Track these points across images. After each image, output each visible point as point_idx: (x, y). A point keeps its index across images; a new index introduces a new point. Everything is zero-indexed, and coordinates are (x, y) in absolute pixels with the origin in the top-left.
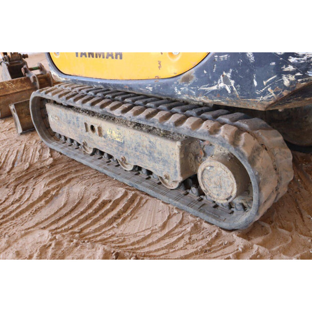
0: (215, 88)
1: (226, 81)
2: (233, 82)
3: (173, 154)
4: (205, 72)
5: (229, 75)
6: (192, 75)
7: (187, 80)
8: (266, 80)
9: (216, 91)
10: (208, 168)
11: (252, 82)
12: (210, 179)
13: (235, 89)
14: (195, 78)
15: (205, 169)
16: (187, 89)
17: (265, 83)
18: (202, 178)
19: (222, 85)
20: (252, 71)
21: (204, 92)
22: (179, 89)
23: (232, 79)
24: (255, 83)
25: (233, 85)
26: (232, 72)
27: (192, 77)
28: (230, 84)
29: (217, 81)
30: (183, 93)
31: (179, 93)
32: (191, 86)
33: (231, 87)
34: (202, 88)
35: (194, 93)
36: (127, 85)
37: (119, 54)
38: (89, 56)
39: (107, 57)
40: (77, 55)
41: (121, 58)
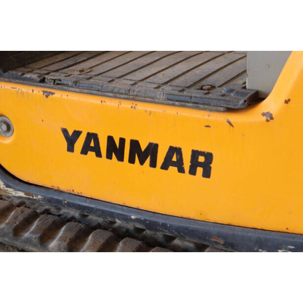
36: (219, 235)
37: (200, 164)
38: (109, 157)
39: (165, 167)
40: (71, 148)
41: (207, 174)
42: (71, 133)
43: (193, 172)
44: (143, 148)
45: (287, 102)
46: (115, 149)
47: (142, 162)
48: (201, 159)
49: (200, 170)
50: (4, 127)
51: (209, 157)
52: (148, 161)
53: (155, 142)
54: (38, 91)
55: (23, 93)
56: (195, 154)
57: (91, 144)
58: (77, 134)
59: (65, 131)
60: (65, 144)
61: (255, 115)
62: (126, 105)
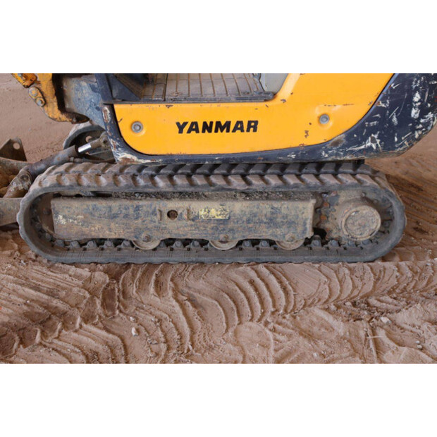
0: (363, 147)
1: (373, 141)
2: (378, 141)
3: (303, 213)
4: (355, 136)
5: (376, 136)
6: (342, 139)
7: (336, 143)
8: (404, 136)
9: (363, 149)
10: (353, 214)
11: (394, 139)
12: (353, 224)
13: (379, 146)
14: (344, 141)
15: (349, 216)
16: (335, 152)
17: (403, 138)
18: (346, 224)
19: (369, 144)
20: (394, 132)
21: (352, 151)
22: (326, 152)
23: (378, 139)
24: (396, 139)
25: (378, 143)
26: (380, 134)
27: (342, 141)
28: (376, 142)
29: (365, 141)
30: (330, 155)
31: (327, 156)
32: (340, 148)
33: (377, 145)
34: (350, 149)
35: (342, 153)
36: (261, 156)
37: (252, 127)
38: (203, 131)
39: (234, 131)
40: (181, 131)
41: (255, 130)
42: (181, 124)
43: (248, 130)
44: (223, 124)
45: (292, 94)
46: (207, 128)
47: (222, 131)
48: (253, 124)
49: (252, 129)
50: (138, 128)
51: (256, 122)
52: (225, 130)
53: (228, 120)
54: (163, 106)
55: (153, 109)
56: (250, 122)
57: (194, 127)
58: (185, 124)
59: (178, 124)
60: (178, 130)
61: (277, 101)
62: (215, 105)
